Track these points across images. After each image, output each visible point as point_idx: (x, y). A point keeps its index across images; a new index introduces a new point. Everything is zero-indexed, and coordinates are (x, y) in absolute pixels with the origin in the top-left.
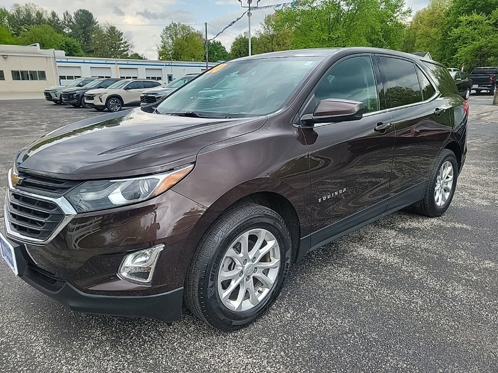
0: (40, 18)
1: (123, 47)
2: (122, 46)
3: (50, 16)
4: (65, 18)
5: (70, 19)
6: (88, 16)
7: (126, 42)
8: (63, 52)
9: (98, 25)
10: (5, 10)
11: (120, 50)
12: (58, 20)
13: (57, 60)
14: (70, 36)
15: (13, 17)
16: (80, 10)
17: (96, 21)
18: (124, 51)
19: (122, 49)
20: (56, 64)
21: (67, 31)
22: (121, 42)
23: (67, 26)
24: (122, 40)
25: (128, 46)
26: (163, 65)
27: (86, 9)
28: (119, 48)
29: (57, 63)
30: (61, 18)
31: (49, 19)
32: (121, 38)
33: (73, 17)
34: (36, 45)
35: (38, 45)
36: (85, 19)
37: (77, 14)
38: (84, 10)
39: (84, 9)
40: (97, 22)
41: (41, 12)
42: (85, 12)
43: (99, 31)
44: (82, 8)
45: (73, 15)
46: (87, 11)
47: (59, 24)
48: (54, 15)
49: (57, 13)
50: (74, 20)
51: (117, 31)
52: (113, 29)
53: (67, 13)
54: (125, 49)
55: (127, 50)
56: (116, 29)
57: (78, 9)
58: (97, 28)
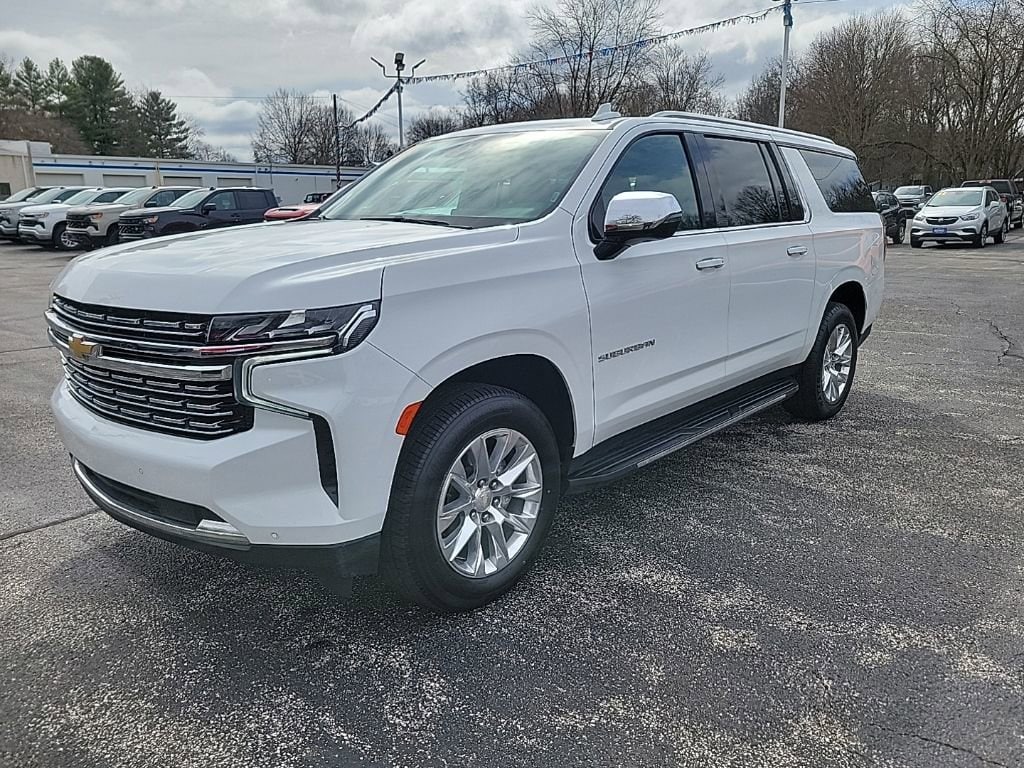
1: (175, 133)
2: (174, 129)
3: (20, 68)
4: (52, 72)
5: (65, 75)
6: (102, 69)
7: (182, 123)
8: (48, 146)
9: (124, 88)
11: (169, 137)
12: (38, 77)
13: (34, 162)
14: (63, 108)
16: (87, 58)
17: (119, 81)
18: (179, 140)
19: (175, 136)
20: (31, 170)
21: (57, 99)
22: (173, 122)
23: (57, 88)
24: (173, 118)
25: (185, 130)
26: (254, 172)
27: (98, 56)
28: (168, 133)
29: (35, 167)
30: (43, 68)
31: (18, 75)
32: (172, 114)
33: (69, 70)
36: (96, 74)
37: (78, 66)
38: (95, 58)
39: (93, 55)
40: (122, 82)
42: (97, 61)
43: (124, 100)
44: (91, 54)
45: (70, 68)
46: (99, 59)
47: (40, 84)
48: (28, 66)
49: (35, 62)
50: (72, 76)
51: (164, 100)
52: (155, 96)
53: (57, 63)
54: (182, 136)
55: (186, 137)
56: (161, 98)
57: (82, 56)
58: (123, 93)
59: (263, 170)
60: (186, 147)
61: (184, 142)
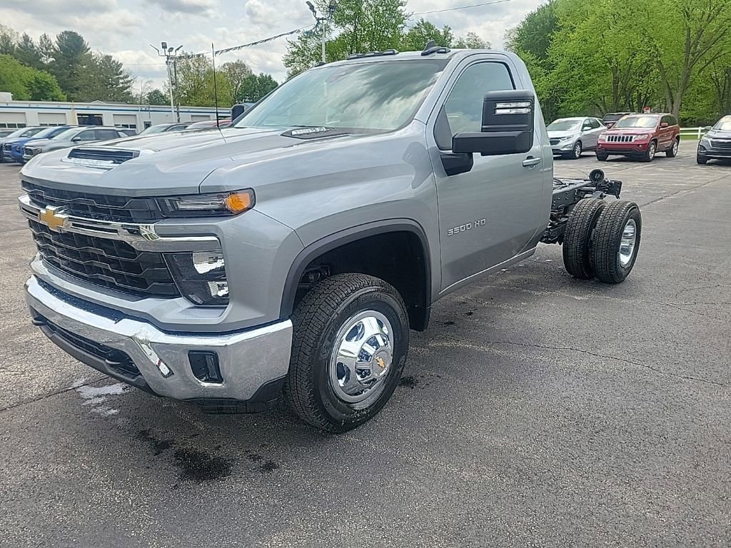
0: (7, 44)
1: (122, 83)
2: (121, 81)
3: (21, 41)
5: (50, 45)
6: (76, 40)
7: (127, 77)
8: (10, 95)
9: (91, 53)
11: (119, 86)
12: (33, 46)
14: (48, 68)
16: (66, 33)
17: (88, 47)
19: (121, 85)
21: (48, 60)
22: (121, 76)
23: (46, 54)
24: (121, 73)
25: (130, 81)
27: (74, 31)
28: (118, 84)
30: (36, 40)
31: (19, 45)
32: (120, 70)
33: (53, 41)
36: (72, 46)
37: (60, 38)
38: (71, 32)
39: (71, 30)
40: (89, 49)
41: (9, 34)
42: (73, 35)
43: (90, 60)
46: (75, 33)
47: (34, 52)
48: (26, 38)
49: (30, 36)
50: (56, 45)
51: (114, 61)
52: (108, 58)
53: (45, 37)
54: (126, 85)
55: (129, 87)
56: (113, 59)
57: (63, 31)
58: (90, 56)
59: (144, 109)
60: (129, 93)
61: (128, 90)
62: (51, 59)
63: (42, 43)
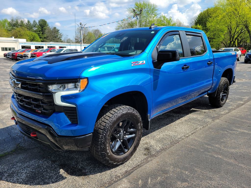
0: (22, 23)
2: (59, 35)
3: (27, 22)
5: (36, 24)
6: (44, 22)
7: (61, 34)
9: (49, 26)
10: (6, 19)
11: (58, 37)
12: (31, 24)
13: (20, 43)
14: (35, 31)
15: (10, 22)
16: (41, 20)
20: (19, 45)
21: (35, 29)
22: (59, 34)
23: (34, 26)
24: (59, 33)
27: (44, 19)
28: (57, 36)
30: (32, 22)
31: (26, 24)
34: (12, 37)
35: (13, 37)
36: (43, 24)
37: (39, 22)
40: (49, 25)
41: (23, 20)
42: (44, 20)
43: (49, 29)
44: (42, 19)
45: (37, 22)
47: (31, 26)
49: (30, 21)
50: (38, 24)
51: (57, 29)
52: (55, 28)
53: (35, 21)
54: (60, 37)
58: (49, 27)
59: (69, 45)
62: (36, 28)
63: (34, 23)
